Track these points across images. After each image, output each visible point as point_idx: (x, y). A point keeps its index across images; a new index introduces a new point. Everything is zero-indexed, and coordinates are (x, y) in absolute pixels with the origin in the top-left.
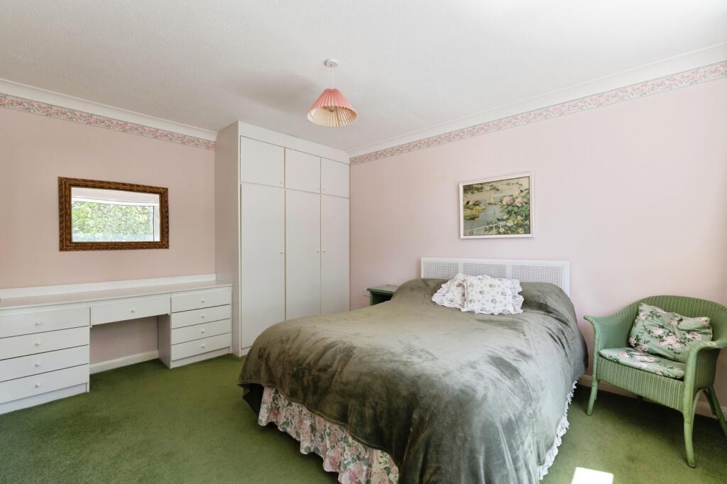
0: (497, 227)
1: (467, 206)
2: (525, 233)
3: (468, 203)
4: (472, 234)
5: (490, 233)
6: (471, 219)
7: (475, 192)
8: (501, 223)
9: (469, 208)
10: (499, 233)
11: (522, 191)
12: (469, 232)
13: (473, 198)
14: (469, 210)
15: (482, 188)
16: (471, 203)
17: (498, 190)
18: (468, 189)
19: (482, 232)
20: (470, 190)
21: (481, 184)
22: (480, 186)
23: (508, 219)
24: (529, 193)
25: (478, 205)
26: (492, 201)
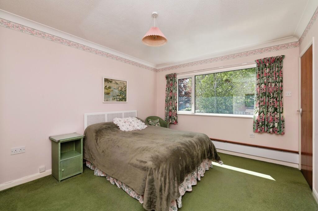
0: (117, 98)
1: (106, 88)
2: (125, 101)
3: (106, 86)
4: (107, 101)
5: (114, 101)
6: (107, 94)
7: (109, 82)
8: (118, 97)
9: (106, 89)
10: (117, 101)
11: (124, 86)
12: (106, 100)
13: (108, 85)
14: (106, 90)
15: (112, 81)
16: (107, 87)
17: (117, 84)
18: (106, 80)
19: (111, 100)
20: (107, 81)
21: (112, 80)
22: (111, 80)
23: (120, 96)
24: (126, 87)
25: (110, 88)
26: (115, 88)
